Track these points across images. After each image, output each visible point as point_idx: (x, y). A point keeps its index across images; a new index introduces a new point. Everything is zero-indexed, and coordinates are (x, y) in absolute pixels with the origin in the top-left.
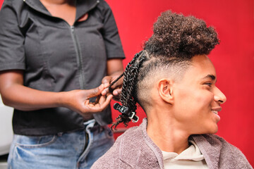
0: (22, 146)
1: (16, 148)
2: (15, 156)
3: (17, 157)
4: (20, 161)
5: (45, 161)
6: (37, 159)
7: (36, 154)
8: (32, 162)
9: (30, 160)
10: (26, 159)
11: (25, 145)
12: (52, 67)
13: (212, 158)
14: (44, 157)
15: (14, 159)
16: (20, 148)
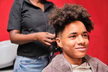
0: (22, 64)
1: (19, 64)
2: (18, 68)
3: (19, 68)
4: (21, 70)
5: (31, 70)
6: (28, 69)
7: (28, 67)
8: (26, 70)
9: (25, 69)
10: (24, 69)
11: (23, 63)
12: (37, 27)
13: (94, 67)
14: (31, 68)
15: (18, 69)
16: (21, 64)
